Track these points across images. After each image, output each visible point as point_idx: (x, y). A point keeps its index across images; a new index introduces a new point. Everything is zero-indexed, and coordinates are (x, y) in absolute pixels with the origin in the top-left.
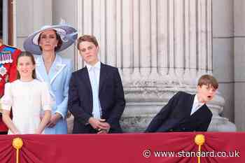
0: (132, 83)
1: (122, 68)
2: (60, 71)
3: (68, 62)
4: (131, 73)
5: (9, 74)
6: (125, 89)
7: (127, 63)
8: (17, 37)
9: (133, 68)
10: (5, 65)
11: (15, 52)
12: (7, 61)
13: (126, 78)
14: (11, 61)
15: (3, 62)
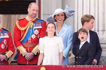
0: (103, 39)
1: (98, 31)
2: (65, 32)
6: (100, 42)
9: (104, 31)
12: (39, 27)
14: (41, 27)
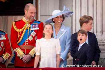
3: (68, 29)
4: (101, 35)
5: (37, 36)
7: (99, 30)
8: (40, 16)
9: (103, 32)
10: (35, 31)
11: (40, 24)
12: (36, 29)
13: (99, 37)
14: (38, 29)
15: (34, 29)
